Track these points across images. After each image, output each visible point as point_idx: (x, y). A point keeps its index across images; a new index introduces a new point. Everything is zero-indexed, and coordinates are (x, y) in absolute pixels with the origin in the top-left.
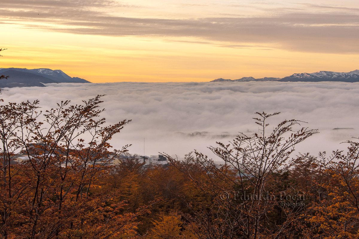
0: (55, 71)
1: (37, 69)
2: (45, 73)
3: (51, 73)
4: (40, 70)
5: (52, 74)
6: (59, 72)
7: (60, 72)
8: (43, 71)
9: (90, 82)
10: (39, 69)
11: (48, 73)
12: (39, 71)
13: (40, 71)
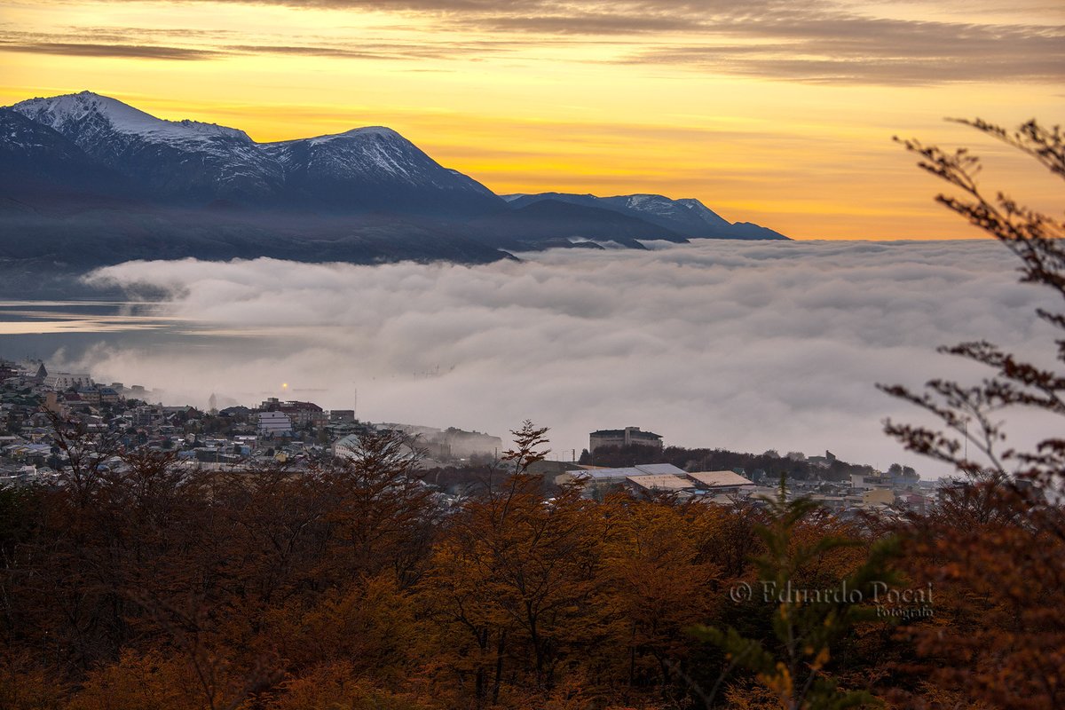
0: (680, 204)
1: (626, 197)
2: (649, 208)
3: (667, 210)
4: (634, 198)
5: (669, 213)
6: (690, 207)
7: (695, 205)
8: (642, 204)
9: (787, 238)
10: (631, 197)
11: (659, 211)
12: (630, 203)
13: (635, 202)
